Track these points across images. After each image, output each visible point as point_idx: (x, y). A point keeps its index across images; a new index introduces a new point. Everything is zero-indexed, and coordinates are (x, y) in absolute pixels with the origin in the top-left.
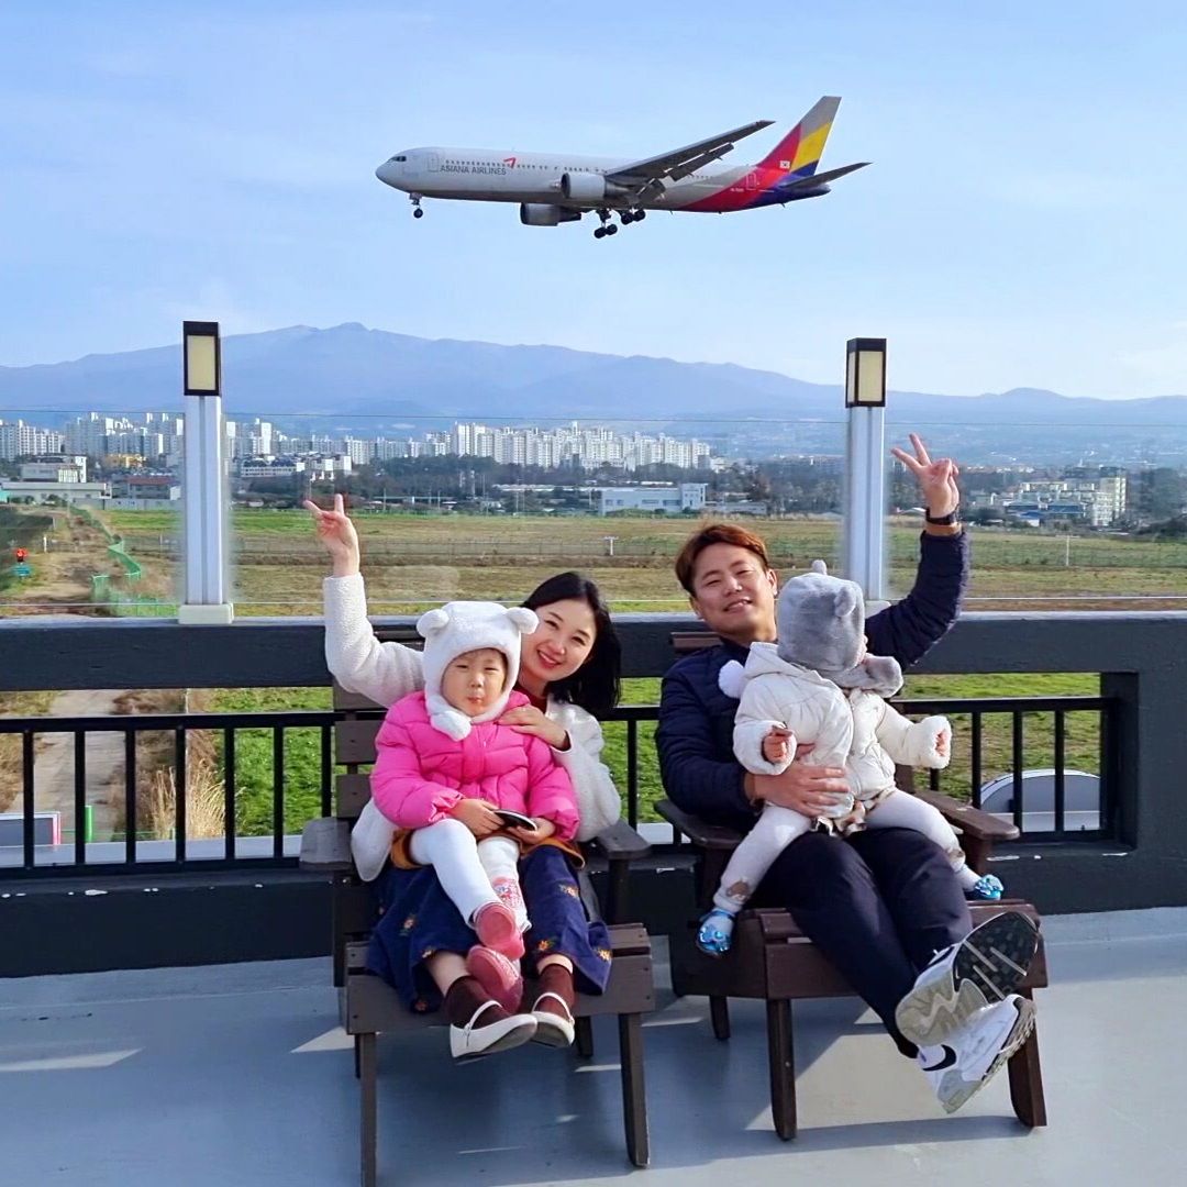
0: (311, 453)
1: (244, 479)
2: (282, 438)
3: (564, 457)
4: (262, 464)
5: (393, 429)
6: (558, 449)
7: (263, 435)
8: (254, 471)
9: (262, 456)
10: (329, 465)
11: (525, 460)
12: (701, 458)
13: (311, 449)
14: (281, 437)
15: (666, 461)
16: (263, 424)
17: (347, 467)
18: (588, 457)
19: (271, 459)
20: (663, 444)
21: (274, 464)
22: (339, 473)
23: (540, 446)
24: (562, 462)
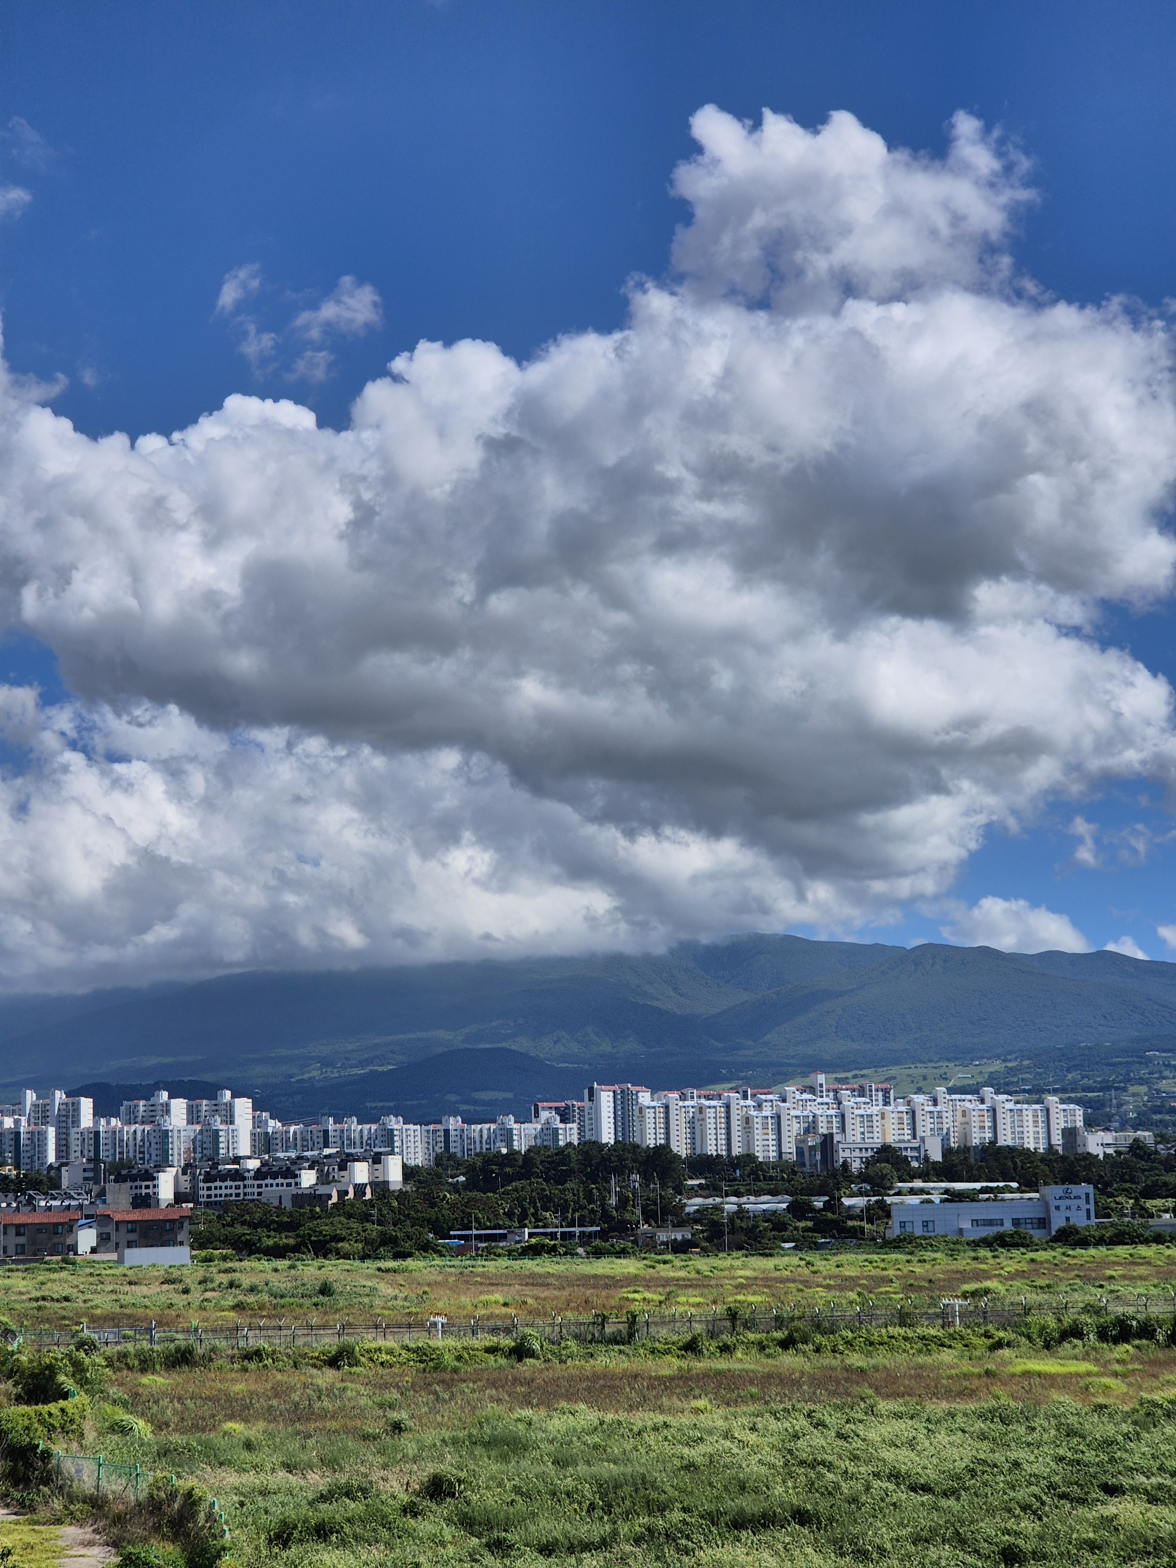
0: (327, 1151)
1: (208, 1204)
2: (274, 1125)
3: (804, 1141)
4: (238, 1176)
5: (476, 1102)
6: (792, 1130)
7: (237, 1120)
8: (225, 1190)
9: (237, 1160)
10: (361, 1172)
11: (729, 1150)
12: (1070, 1134)
13: (326, 1145)
14: (271, 1123)
15: (1001, 1143)
16: (237, 1101)
17: (394, 1173)
18: (850, 1139)
19: (253, 1164)
20: (993, 1111)
21: (259, 1174)
22: (381, 1187)
23: (757, 1124)
24: (800, 1152)
